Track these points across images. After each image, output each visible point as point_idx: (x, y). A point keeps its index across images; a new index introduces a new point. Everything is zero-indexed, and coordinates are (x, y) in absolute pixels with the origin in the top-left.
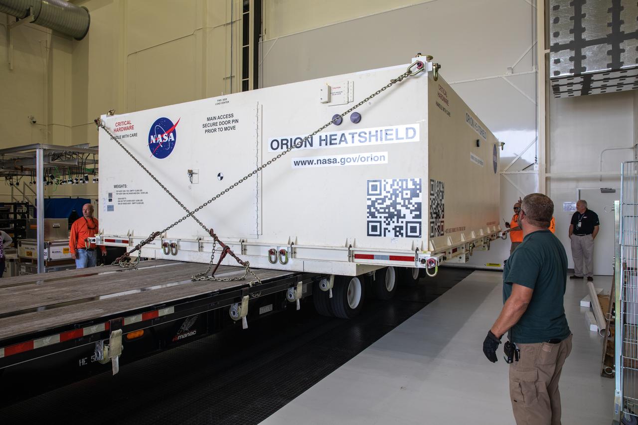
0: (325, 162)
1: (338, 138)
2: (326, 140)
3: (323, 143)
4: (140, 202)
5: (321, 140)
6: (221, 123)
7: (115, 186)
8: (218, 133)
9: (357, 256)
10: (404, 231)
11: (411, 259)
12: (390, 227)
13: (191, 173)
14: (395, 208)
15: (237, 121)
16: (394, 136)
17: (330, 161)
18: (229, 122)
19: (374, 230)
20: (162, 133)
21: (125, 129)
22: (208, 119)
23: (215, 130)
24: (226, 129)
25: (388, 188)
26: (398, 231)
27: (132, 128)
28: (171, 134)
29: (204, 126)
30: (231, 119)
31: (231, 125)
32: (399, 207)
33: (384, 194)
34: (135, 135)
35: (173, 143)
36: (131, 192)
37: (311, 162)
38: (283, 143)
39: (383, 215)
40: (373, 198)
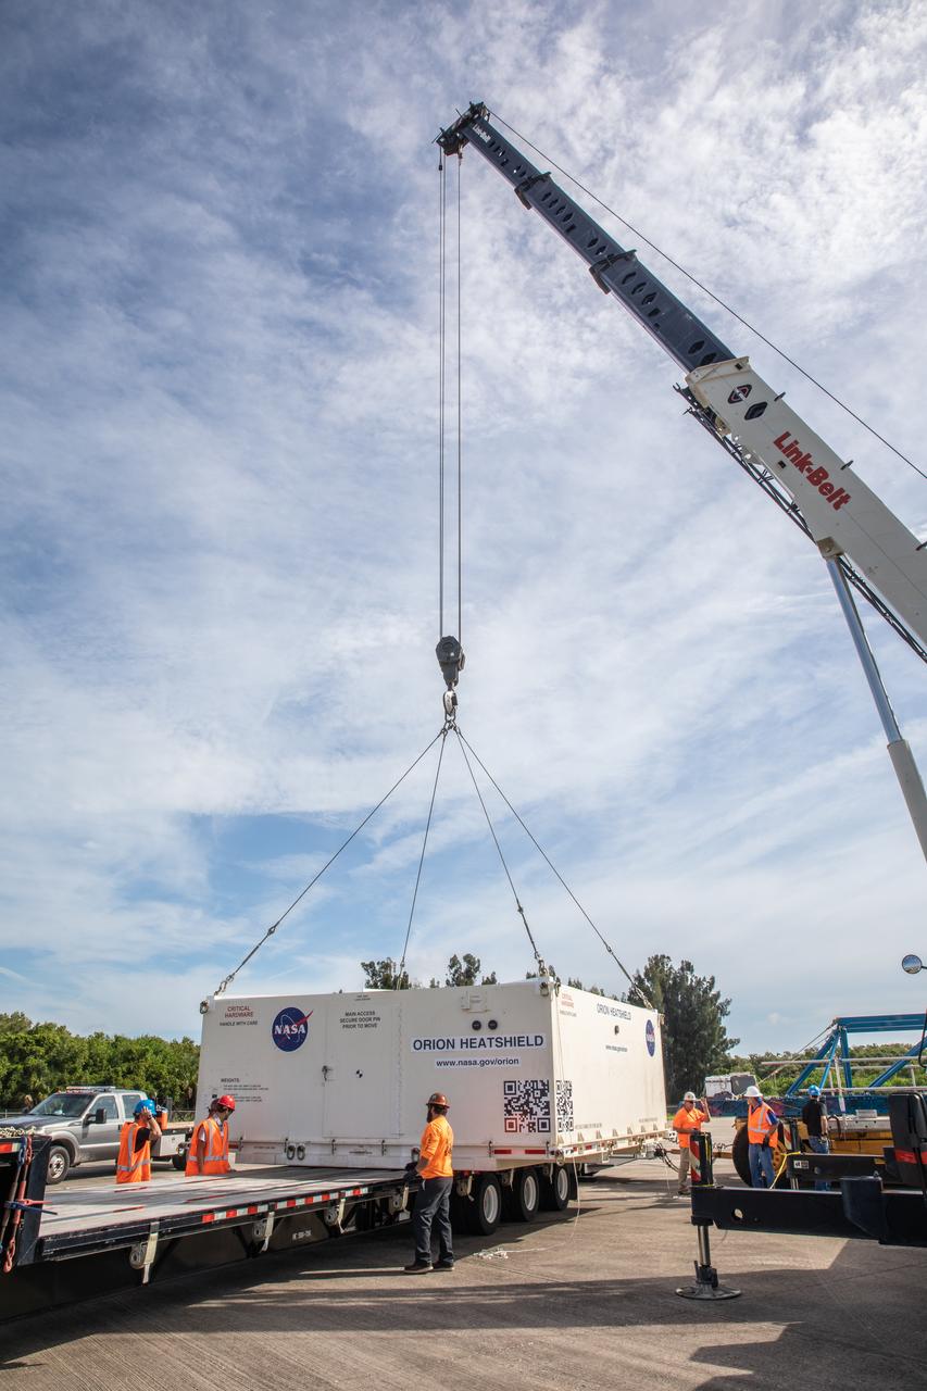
0: (466, 1063)
1: (478, 1041)
2: (467, 1043)
3: (464, 1045)
4: (258, 1099)
5: (462, 1043)
6: (361, 1020)
7: (222, 1080)
8: (357, 1029)
9: (497, 1152)
10: (536, 1127)
11: (543, 1152)
12: (525, 1124)
13: (325, 1069)
14: (528, 1106)
15: (379, 1019)
16: (525, 1043)
17: (470, 1063)
18: (370, 1019)
19: (510, 1127)
20: (290, 1024)
21: (241, 1015)
22: (347, 1014)
23: (354, 1026)
24: (366, 1026)
25: (522, 1089)
26: (531, 1127)
27: (251, 1014)
28: (302, 1026)
29: (342, 1021)
30: (372, 1016)
31: (373, 1022)
32: (531, 1105)
33: (518, 1093)
34: (255, 1023)
35: (303, 1037)
36: (245, 1088)
37: (453, 1063)
38: (427, 1044)
39: (518, 1113)
40: (510, 1097)
